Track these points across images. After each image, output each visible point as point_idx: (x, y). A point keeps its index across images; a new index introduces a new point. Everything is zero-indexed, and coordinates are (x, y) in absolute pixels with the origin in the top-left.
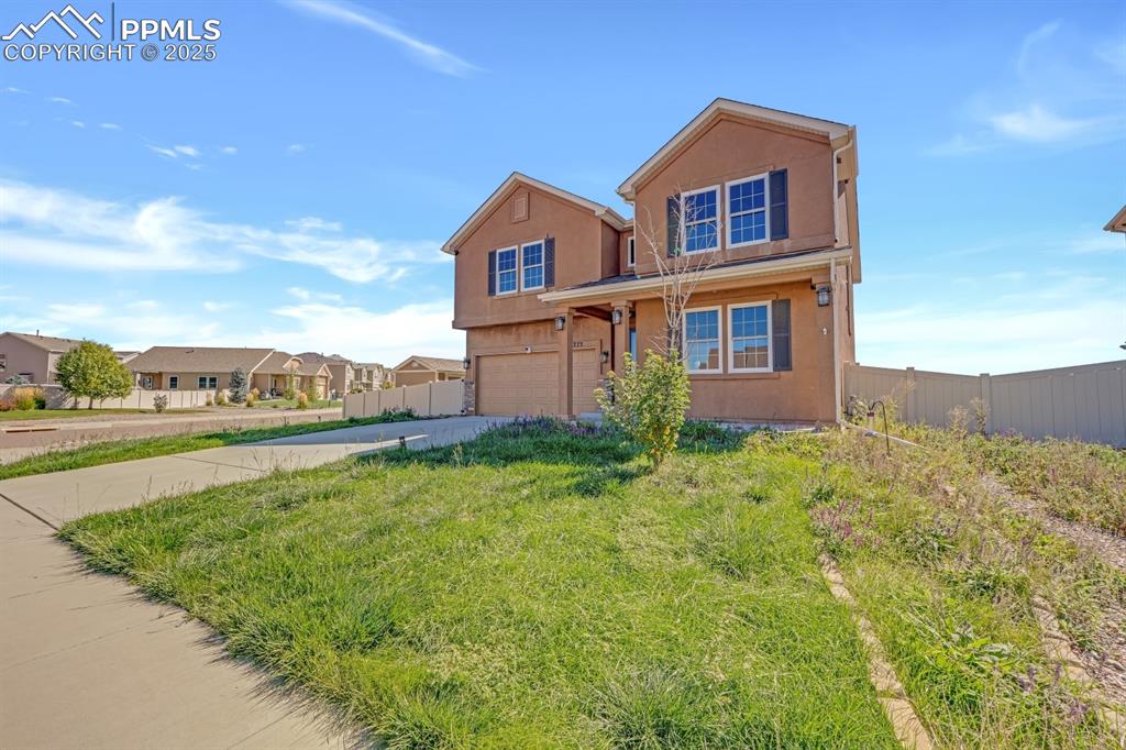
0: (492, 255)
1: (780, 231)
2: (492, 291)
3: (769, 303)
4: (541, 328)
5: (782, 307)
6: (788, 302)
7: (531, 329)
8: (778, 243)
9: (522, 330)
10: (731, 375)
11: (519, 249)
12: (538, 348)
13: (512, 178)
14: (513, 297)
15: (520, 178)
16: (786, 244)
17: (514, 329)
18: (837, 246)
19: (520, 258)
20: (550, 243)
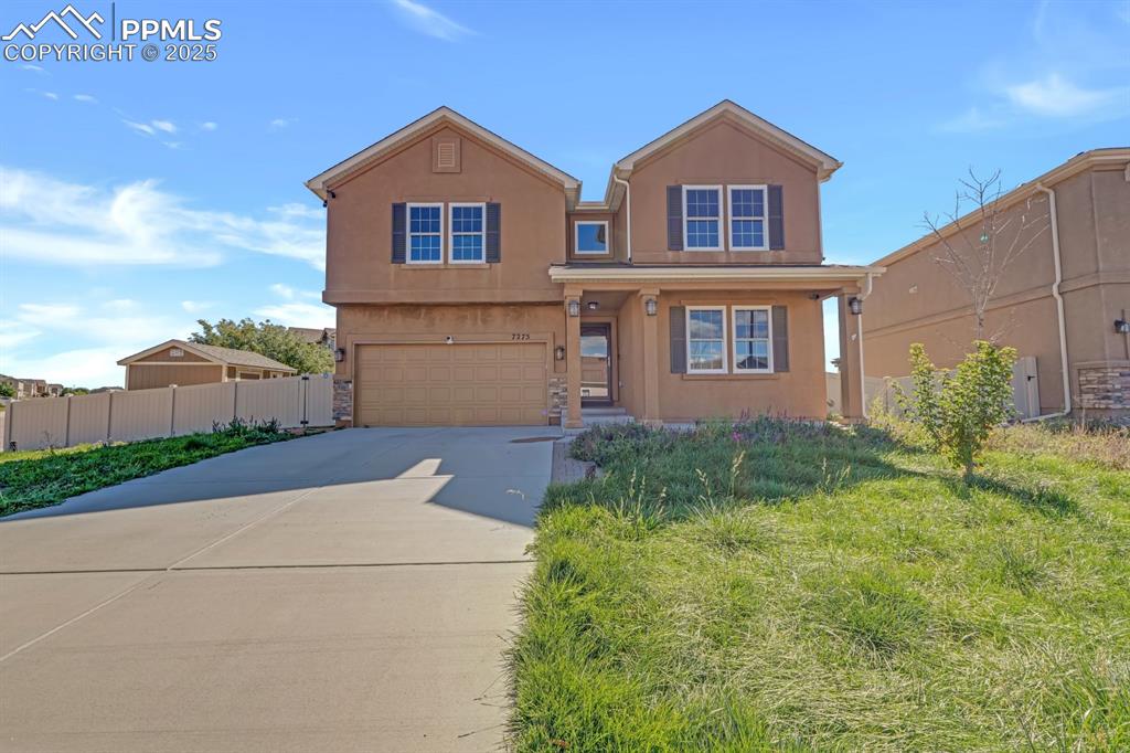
0: (398, 210)
1: (777, 242)
2: (398, 256)
3: (769, 308)
4: (469, 313)
5: (781, 312)
6: (785, 308)
7: (450, 314)
8: (777, 253)
9: (437, 314)
10: (737, 375)
11: (446, 209)
12: (462, 339)
13: (439, 114)
14: (436, 269)
15: (449, 115)
16: (784, 255)
17: (423, 311)
18: (823, 263)
19: (446, 222)
20: (494, 209)
